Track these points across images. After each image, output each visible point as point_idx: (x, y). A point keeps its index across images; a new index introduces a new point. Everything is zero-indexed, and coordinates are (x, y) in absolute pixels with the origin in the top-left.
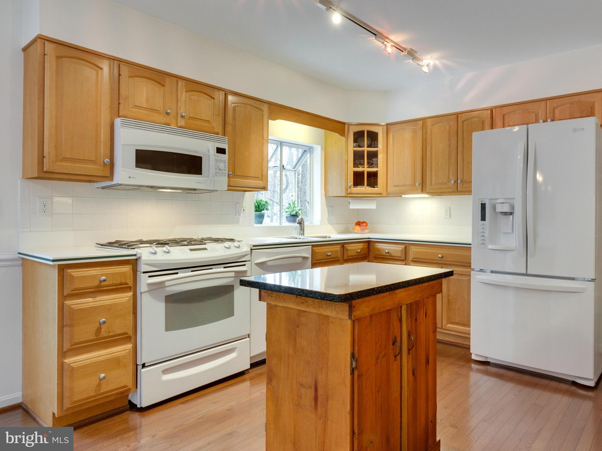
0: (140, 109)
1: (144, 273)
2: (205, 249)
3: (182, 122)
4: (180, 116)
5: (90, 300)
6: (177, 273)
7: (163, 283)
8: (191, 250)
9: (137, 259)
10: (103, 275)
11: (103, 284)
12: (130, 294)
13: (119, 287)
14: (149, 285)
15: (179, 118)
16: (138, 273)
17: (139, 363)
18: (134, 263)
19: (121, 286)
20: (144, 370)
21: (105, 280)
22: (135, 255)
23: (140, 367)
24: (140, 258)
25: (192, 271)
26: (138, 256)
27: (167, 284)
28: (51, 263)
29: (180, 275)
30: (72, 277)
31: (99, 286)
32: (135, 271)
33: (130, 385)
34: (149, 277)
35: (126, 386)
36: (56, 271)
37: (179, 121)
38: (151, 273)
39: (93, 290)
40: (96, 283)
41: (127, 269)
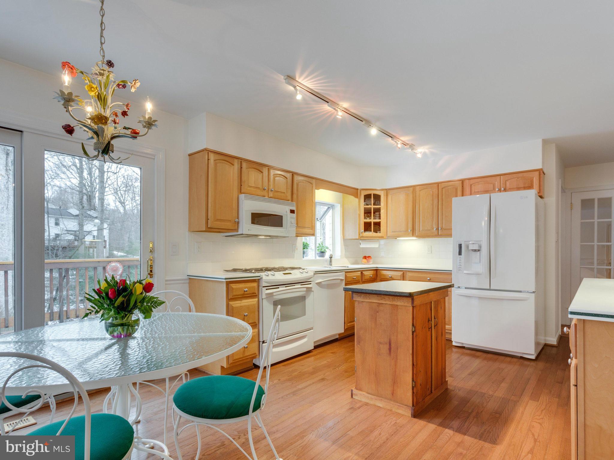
0: (250, 188)
1: (263, 287)
2: (290, 273)
3: (271, 195)
4: (270, 191)
5: (239, 302)
6: (279, 288)
7: (272, 293)
8: (284, 274)
9: (259, 279)
10: (245, 288)
11: (246, 293)
12: (256, 299)
13: (252, 295)
14: (267, 294)
15: (270, 192)
16: (260, 288)
17: (261, 340)
18: (258, 281)
19: (253, 295)
20: (264, 344)
21: (247, 291)
22: (259, 277)
23: (261, 343)
24: (262, 278)
25: (286, 287)
26: (261, 277)
27: (274, 294)
28: (224, 280)
29: (280, 289)
30: (233, 288)
31: (243, 294)
32: (259, 286)
33: (257, 353)
34: (266, 289)
35: (255, 354)
36: (225, 285)
37: (269, 194)
38: (268, 287)
39: (241, 296)
40: (243, 292)
41: (255, 284)
